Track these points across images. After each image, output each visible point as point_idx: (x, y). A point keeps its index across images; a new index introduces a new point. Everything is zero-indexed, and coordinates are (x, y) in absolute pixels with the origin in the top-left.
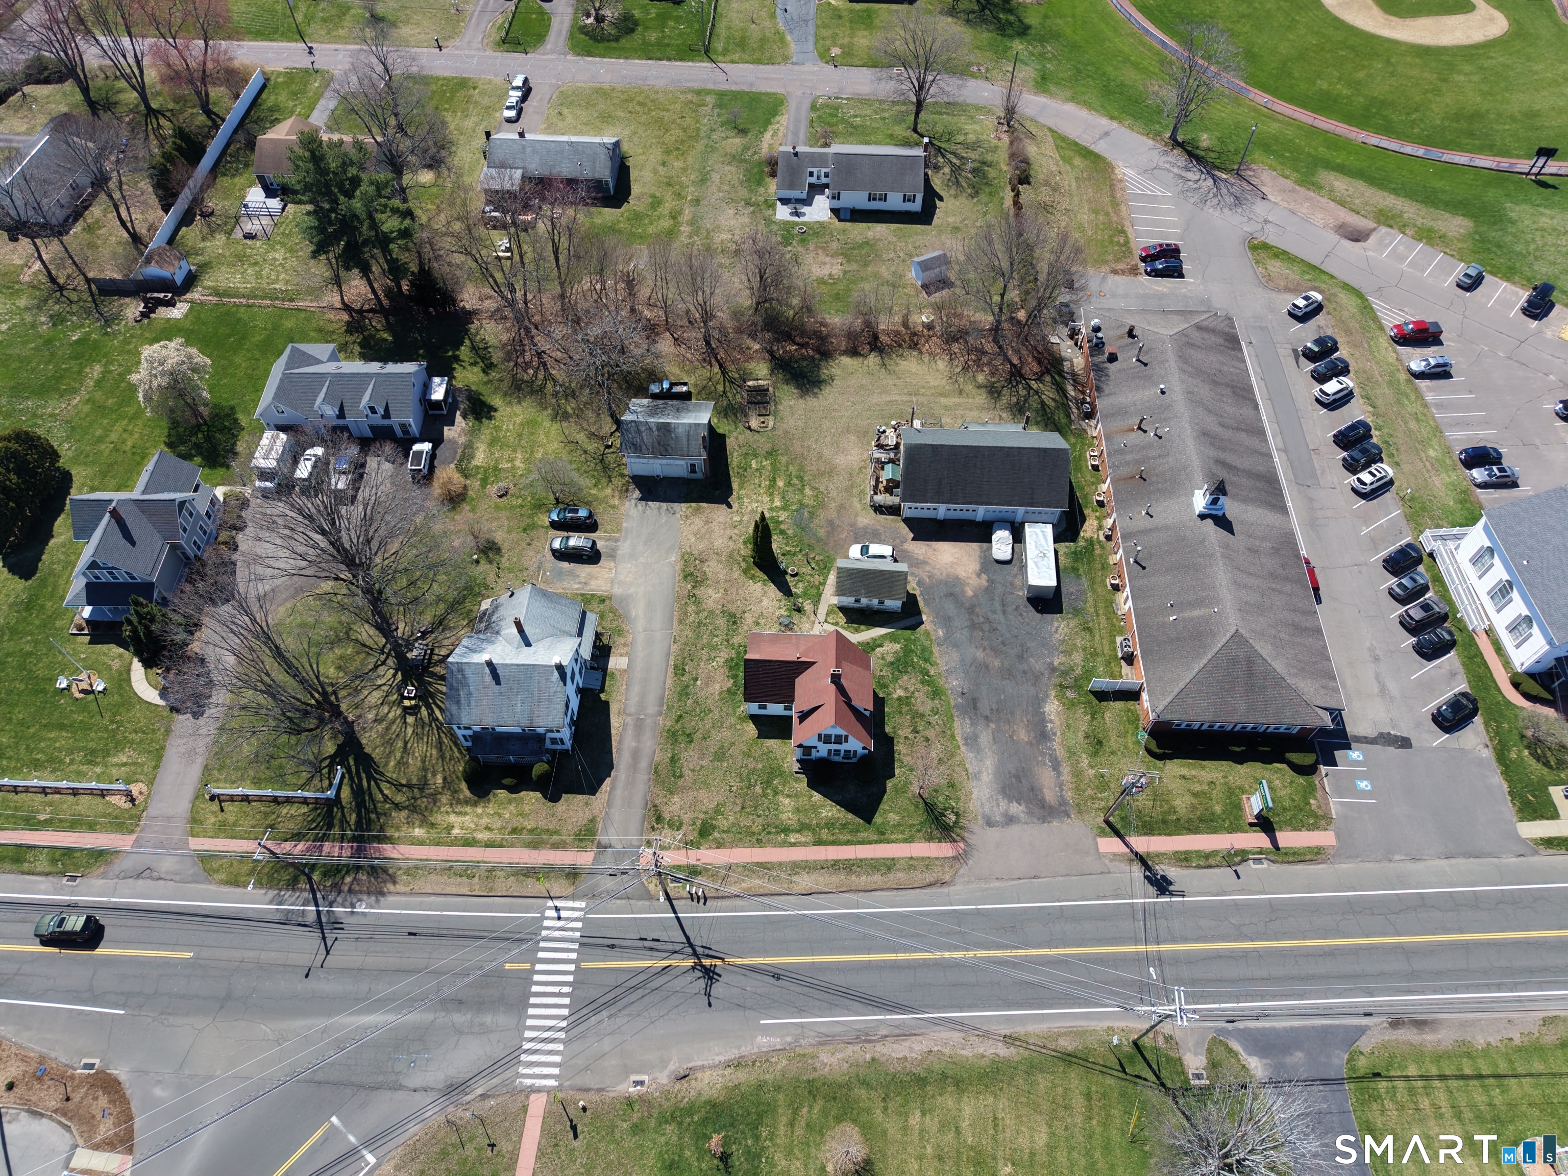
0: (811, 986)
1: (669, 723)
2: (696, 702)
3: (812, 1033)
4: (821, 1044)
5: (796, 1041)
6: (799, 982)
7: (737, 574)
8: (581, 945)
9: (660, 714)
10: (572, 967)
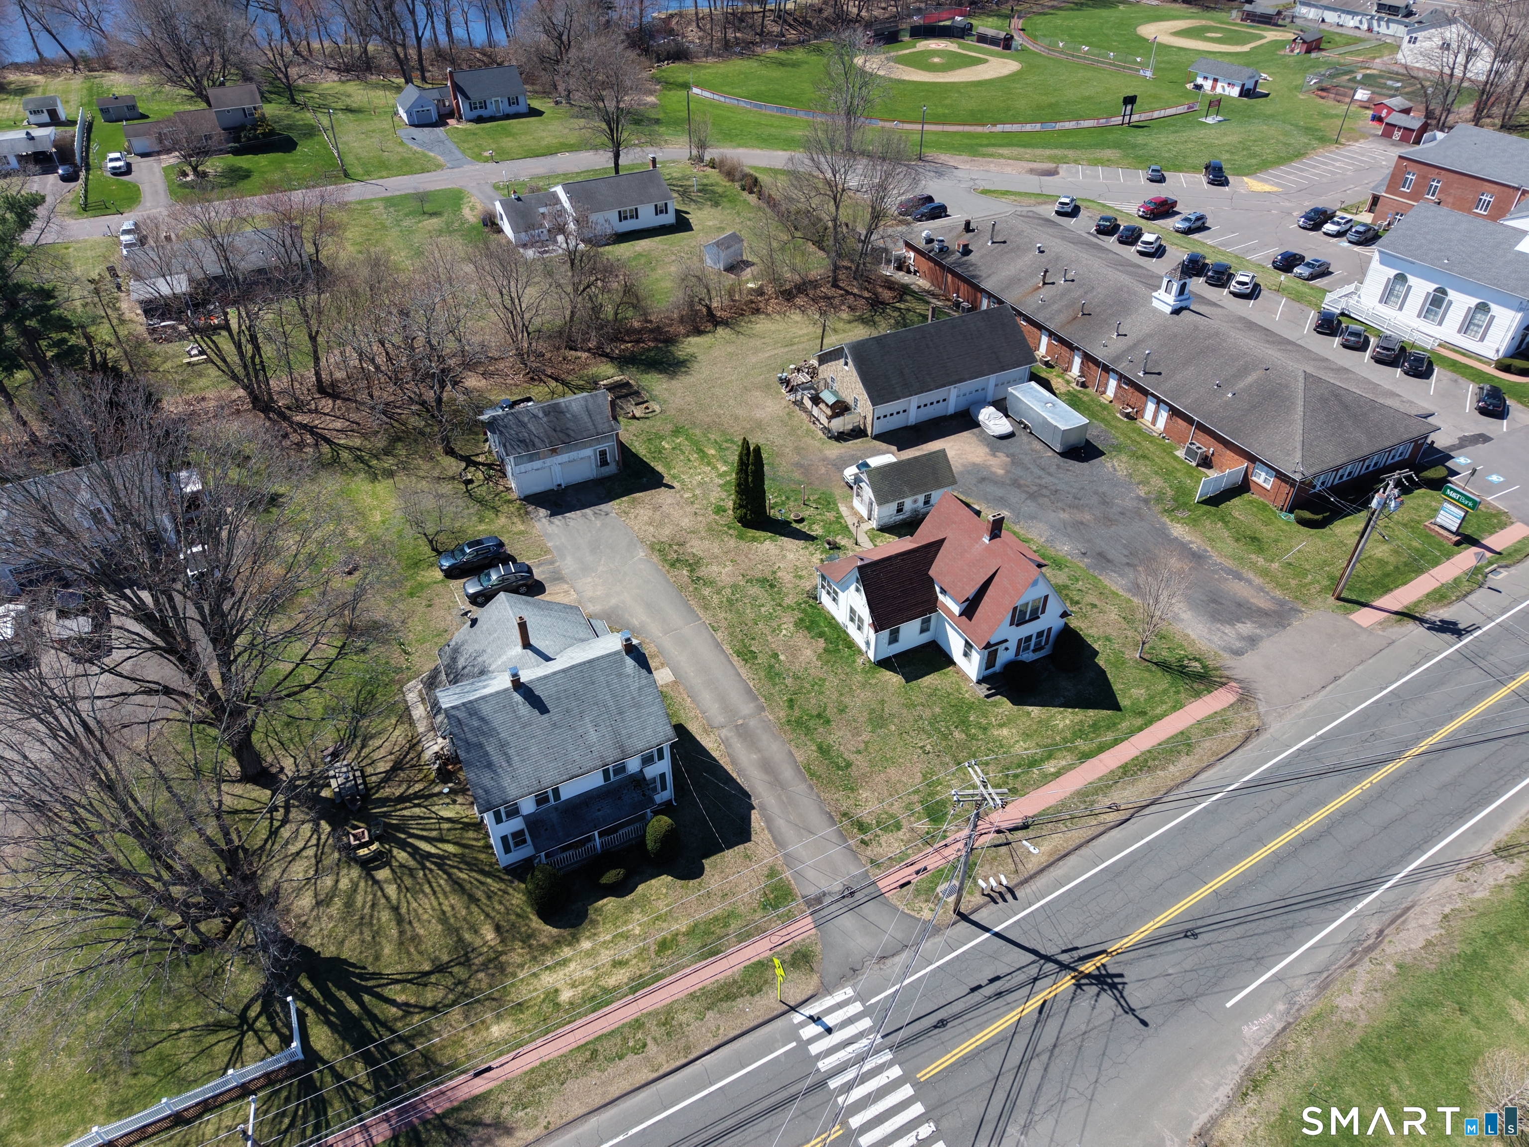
0: (1241, 921)
1: (782, 714)
2: (796, 677)
3: (1299, 982)
4: (1324, 987)
5: (1292, 1003)
6: (1221, 924)
7: (732, 543)
8: (896, 1048)
9: (763, 709)
10: (907, 1091)
